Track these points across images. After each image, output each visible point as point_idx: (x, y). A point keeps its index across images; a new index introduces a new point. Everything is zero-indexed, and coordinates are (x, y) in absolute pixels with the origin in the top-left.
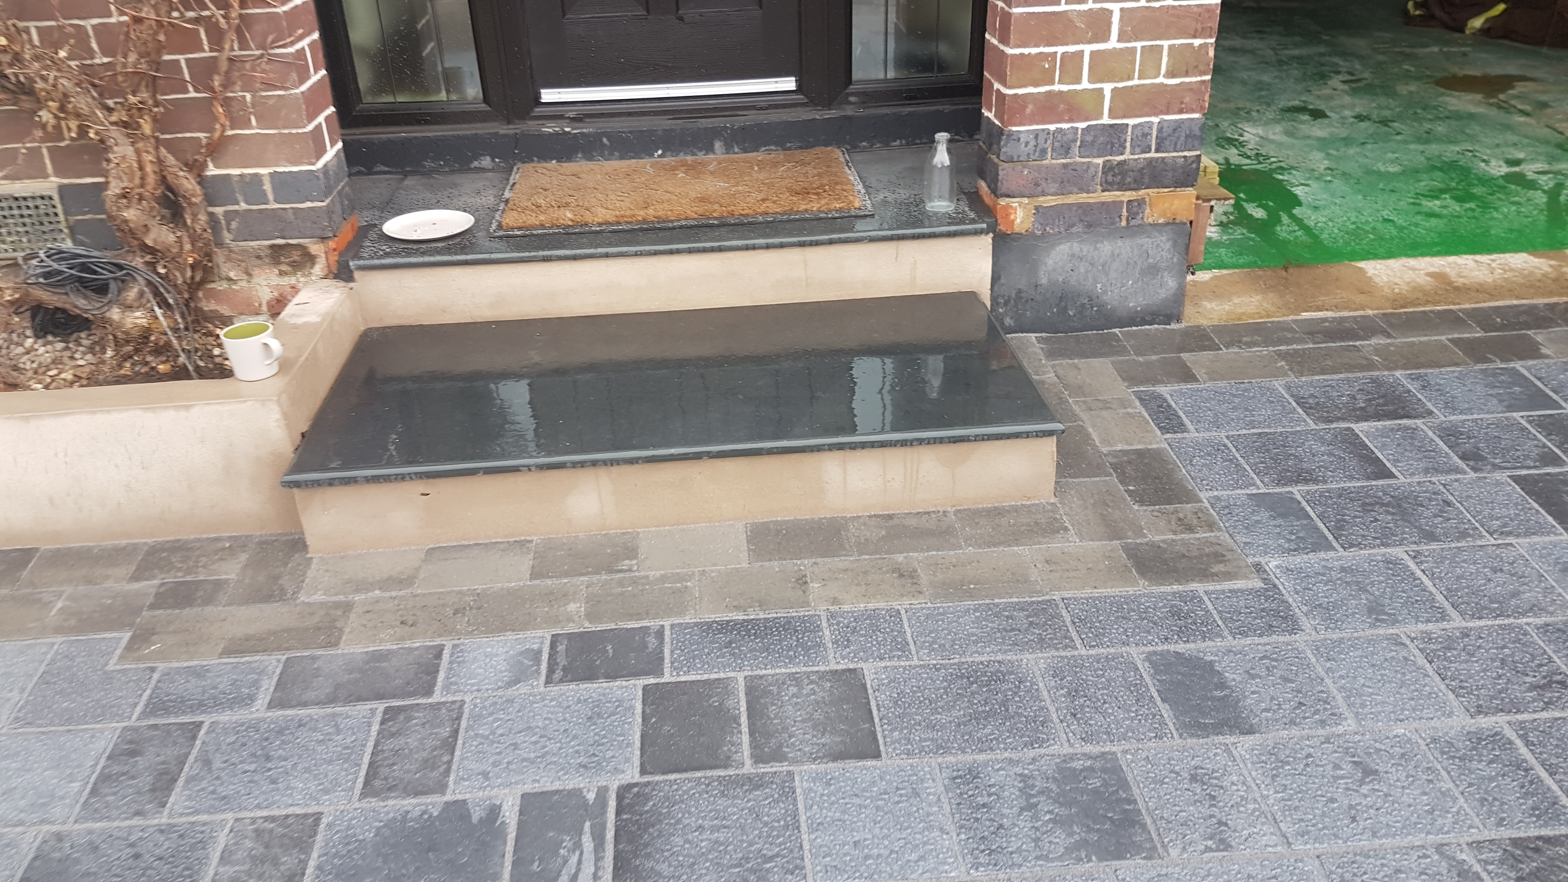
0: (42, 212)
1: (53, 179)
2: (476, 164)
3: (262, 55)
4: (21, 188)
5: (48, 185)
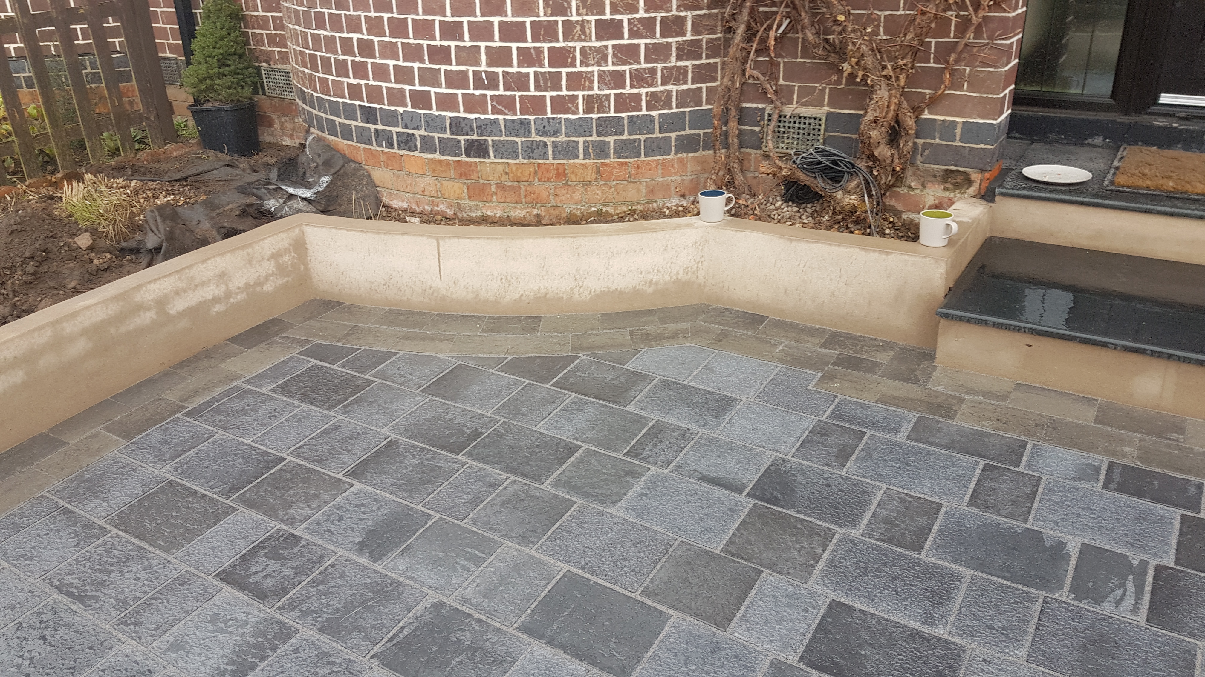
0: (811, 127)
1: (826, 108)
2: (1090, 141)
3: (988, 44)
4: (805, 111)
5: (821, 112)
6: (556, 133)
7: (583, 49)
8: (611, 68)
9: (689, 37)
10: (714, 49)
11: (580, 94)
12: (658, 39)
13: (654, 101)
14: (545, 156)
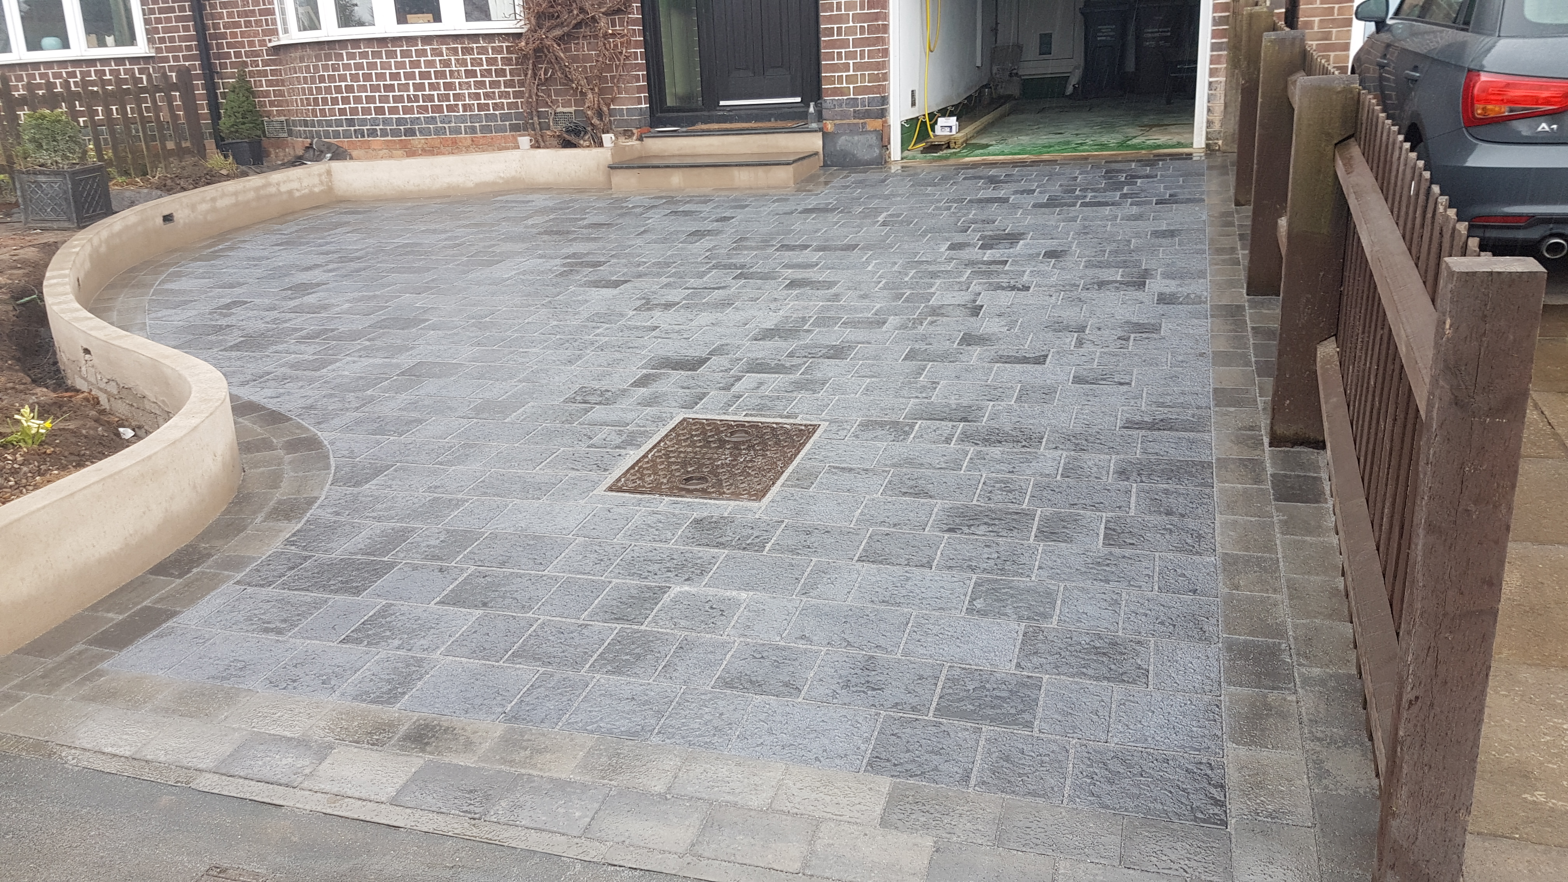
0: (569, 117)
1: (573, 108)
4: (565, 110)
5: (572, 110)
6: (450, 122)
7: (459, 83)
8: (474, 91)
9: (508, 78)
10: (522, 84)
11: (460, 103)
12: (495, 79)
13: (496, 106)
14: (445, 133)
